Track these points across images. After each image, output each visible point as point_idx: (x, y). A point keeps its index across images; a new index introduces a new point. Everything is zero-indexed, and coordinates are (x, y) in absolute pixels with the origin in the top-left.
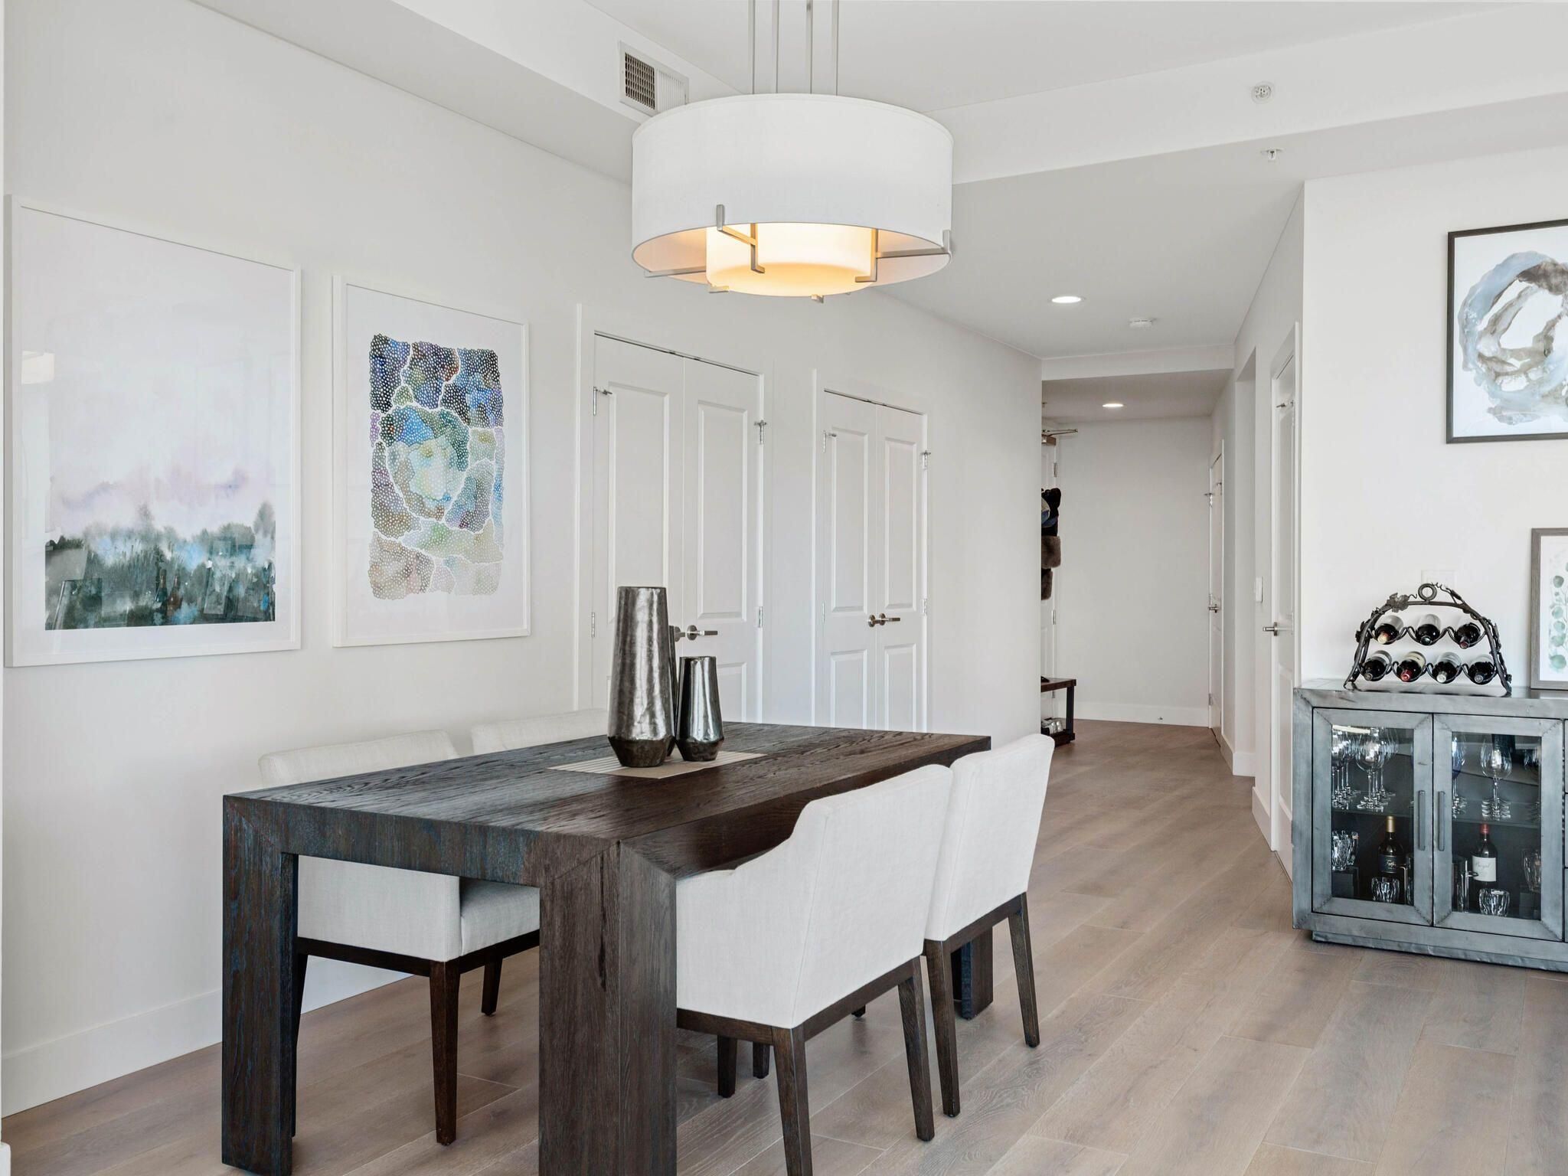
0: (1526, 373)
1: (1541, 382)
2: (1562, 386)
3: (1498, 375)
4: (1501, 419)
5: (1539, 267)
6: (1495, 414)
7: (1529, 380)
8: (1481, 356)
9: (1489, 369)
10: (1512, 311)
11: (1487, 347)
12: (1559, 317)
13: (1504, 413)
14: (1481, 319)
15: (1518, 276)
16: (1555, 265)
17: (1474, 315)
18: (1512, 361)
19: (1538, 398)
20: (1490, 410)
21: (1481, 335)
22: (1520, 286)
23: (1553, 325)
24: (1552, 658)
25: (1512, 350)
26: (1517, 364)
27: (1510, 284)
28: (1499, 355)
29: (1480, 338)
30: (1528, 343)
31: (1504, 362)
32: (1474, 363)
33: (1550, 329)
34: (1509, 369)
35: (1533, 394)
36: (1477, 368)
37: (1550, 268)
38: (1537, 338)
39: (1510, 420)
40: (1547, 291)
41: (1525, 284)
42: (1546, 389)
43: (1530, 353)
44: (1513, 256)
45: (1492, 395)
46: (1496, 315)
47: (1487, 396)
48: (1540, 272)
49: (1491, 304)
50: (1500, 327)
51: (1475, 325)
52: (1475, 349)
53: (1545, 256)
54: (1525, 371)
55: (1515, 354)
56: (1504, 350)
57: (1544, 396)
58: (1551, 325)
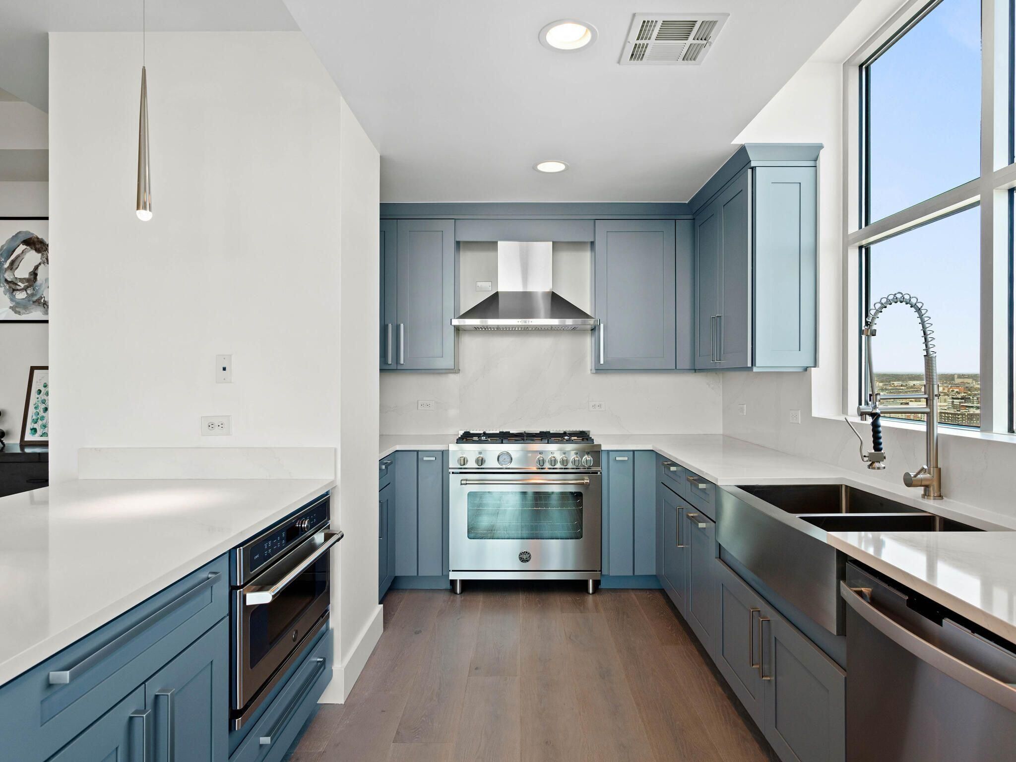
0: (26, 290)
1: (33, 295)
2: (41, 298)
3: (14, 290)
4: (16, 312)
5: (30, 239)
6: (13, 310)
7: (27, 294)
8: (6, 280)
9: (10, 287)
10: (19, 259)
11: (9, 276)
12: (40, 264)
13: (17, 309)
14: (6, 262)
15: (22, 242)
16: (38, 238)
17: (3, 260)
18: (19, 284)
19: (31, 302)
20: (11, 308)
21: (6, 270)
22: (22, 247)
23: (37, 268)
24: (31, 429)
25: (19, 279)
26: (22, 285)
27: (19, 246)
28: (14, 280)
29: (5, 271)
30: (27, 276)
31: (16, 284)
32: (3, 284)
33: (36, 270)
34: (19, 288)
35: (29, 301)
36: (5, 286)
37: (36, 240)
38: (30, 274)
39: (19, 313)
40: (34, 251)
41: (25, 247)
42: (35, 298)
43: (28, 280)
44: (20, 232)
45: (12, 300)
46: (12, 260)
47: (9, 300)
48: (32, 241)
49: (10, 254)
50: (15, 267)
51: (3, 265)
52: (4, 277)
53: (32, 234)
54: (25, 289)
55: (21, 280)
56: (16, 278)
57: (34, 302)
58: (36, 268)
